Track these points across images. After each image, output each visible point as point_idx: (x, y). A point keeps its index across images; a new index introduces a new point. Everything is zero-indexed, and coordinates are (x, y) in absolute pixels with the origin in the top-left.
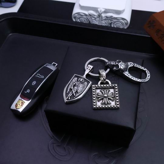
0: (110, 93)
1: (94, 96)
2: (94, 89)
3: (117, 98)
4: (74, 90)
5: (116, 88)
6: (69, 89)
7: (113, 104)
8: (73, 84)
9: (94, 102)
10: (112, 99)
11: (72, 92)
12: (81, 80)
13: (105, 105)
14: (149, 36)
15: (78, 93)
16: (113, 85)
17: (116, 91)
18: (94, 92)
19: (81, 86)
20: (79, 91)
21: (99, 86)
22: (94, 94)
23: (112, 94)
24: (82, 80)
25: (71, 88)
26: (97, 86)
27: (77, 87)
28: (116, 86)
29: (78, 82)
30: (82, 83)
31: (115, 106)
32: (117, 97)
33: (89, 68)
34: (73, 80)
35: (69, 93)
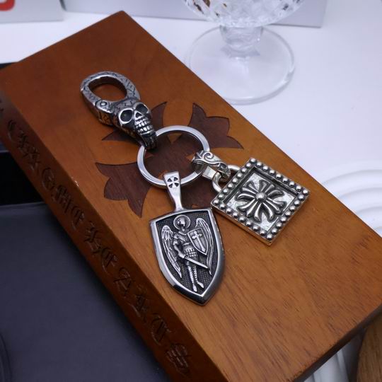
0: (257, 186)
5: (258, 164)
6: (174, 265)
7: (287, 198)
8: (172, 246)
16: (248, 165)
17: (267, 170)
20: (204, 250)
23: (265, 184)
24: (186, 221)
27: (191, 244)
29: (180, 233)
30: (190, 228)
31: (301, 197)
33: (173, 182)
34: (163, 237)
35: (185, 274)
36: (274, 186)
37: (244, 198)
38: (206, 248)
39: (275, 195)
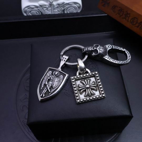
0: (91, 82)
1: (75, 89)
2: (73, 82)
3: (101, 87)
4: (48, 86)
5: (97, 75)
6: (43, 84)
7: (97, 93)
8: (47, 78)
9: (77, 96)
10: (95, 88)
11: (47, 87)
12: (56, 74)
13: (90, 97)
14: (107, 15)
15: (53, 88)
16: (93, 73)
17: (98, 79)
18: (74, 85)
19: (56, 80)
20: (54, 86)
21: (79, 77)
22: (75, 87)
23: (94, 83)
25: (45, 83)
26: (76, 77)
27: (52, 82)
28: (96, 74)
30: (57, 77)
31: (101, 96)
32: (100, 85)
33: (64, 59)
34: (47, 74)
35: (43, 89)
36: (97, 86)
37: (83, 83)
38: (55, 86)
39: (93, 89)
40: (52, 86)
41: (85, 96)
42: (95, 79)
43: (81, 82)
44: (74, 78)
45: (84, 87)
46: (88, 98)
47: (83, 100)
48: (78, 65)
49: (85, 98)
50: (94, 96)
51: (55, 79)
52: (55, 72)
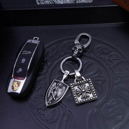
1: (74, 93)
2: (72, 88)
3: (94, 90)
4: (54, 95)
5: (90, 81)
7: (91, 96)
9: (76, 99)
10: (89, 92)
15: (58, 97)
16: (87, 80)
17: (91, 85)
18: (73, 90)
19: (60, 91)
20: (58, 95)
21: (76, 83)
22: (73, 92)
26: (74, 84)
28: (90, 80)
29: (57, 87)
31: (94, 98)
32: (93, 89)
33: (66, 74)
35: (49, 98)
36: (90, 90)
37: (80, 88)
39: (88, 93)
40: (56, 95)
41: (82, 99)
42: (89, 84)
43: (78, 87)
44: (73, 84)
45: (81, 91)
46: (84, 100)
47: (81, 102)
48: (75, 74)
49: (82, 100)
50: (89, 98)
51: (59, 89)
52: (59, 84)
